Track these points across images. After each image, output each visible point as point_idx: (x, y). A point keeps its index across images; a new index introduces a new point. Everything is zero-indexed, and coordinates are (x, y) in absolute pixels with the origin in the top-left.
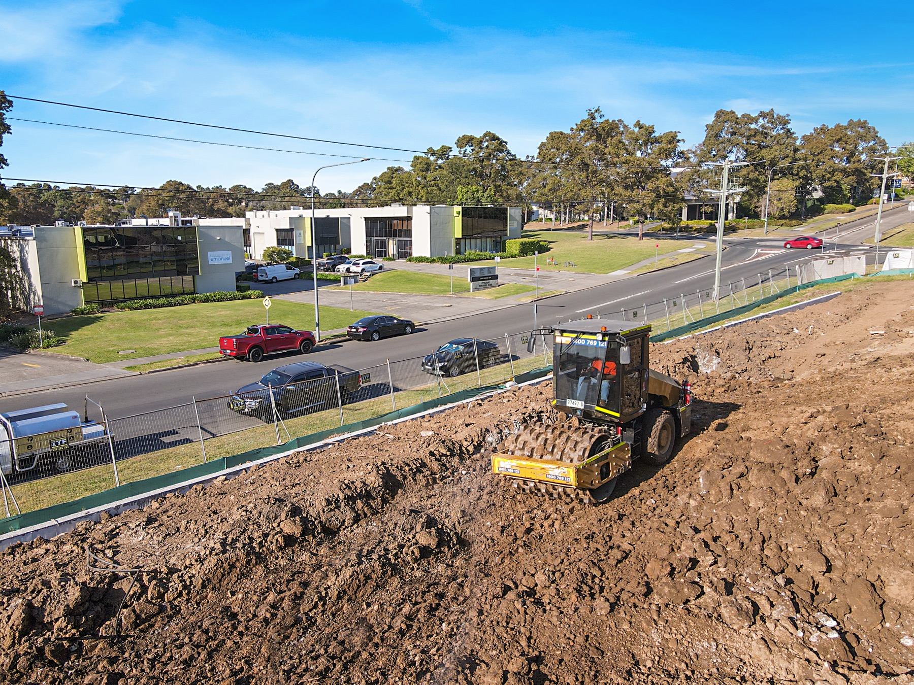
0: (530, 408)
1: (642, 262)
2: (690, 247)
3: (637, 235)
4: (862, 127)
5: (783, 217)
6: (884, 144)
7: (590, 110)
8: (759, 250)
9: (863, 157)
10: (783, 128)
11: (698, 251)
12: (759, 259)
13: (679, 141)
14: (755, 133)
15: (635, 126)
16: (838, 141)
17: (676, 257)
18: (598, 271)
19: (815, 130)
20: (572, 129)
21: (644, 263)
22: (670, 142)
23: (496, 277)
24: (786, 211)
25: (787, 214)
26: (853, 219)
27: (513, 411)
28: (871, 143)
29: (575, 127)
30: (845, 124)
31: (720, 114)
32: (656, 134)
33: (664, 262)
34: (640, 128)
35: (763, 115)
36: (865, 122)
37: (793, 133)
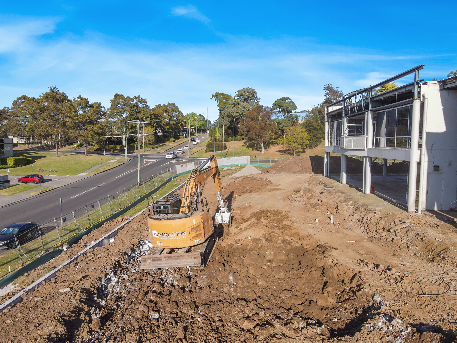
0: (113, 260)
1: (93, 168)
2: (114, 159)
3: (84, 153)
4: (173, 106)
5: (150, 144)
6: (182, 113)
7: (50, 87)
8: (146, 160)
9: (175, 118)
10: (145, 104)
11: (118, 161)
12: (148, 164)
13: (102, 107)
14: (134, 106)
15: (78, 98)
16: (166, 111)
17: (109, 164)
18: (70, 174)
19: (156, 106)
20: (40, 96)
21: (94, 168)
22: (98, 107)
23: (8, 181)
24: (151, 141)
25: (151, 143)
26: (176, 145)
27: (105, 264)
28: (177, 113)
29: (42, 95)
30: (167, 104)
31: (116, 95)
32: (90, 103)
33: (104, 167)
34: (81, 99)
35: (135, 98)
36: (174, 104)
37: (149, 107)
